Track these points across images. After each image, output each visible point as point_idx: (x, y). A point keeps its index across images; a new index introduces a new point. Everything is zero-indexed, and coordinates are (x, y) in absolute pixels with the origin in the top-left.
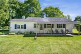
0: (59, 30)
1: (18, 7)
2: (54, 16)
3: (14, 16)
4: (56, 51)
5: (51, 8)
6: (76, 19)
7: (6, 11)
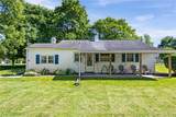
0: (127, 65)
1: (43, 20)
2: (115, 38)
5: (110, 21)
6: (164, 44)
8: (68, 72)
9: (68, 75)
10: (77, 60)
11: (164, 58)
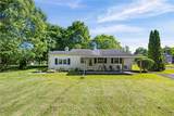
1: (59, 35)
3: (54, 47)
4: (110, 94)
7: (43, 40)
8: (76, 70)
9: (77, 72)
10: (82, 62)
11: (137, 61)
